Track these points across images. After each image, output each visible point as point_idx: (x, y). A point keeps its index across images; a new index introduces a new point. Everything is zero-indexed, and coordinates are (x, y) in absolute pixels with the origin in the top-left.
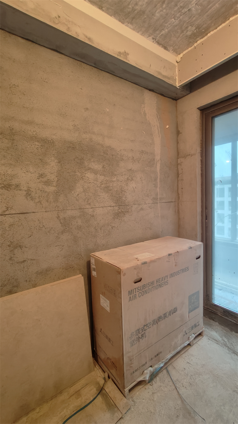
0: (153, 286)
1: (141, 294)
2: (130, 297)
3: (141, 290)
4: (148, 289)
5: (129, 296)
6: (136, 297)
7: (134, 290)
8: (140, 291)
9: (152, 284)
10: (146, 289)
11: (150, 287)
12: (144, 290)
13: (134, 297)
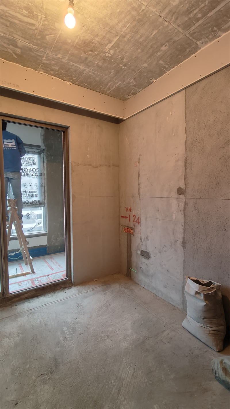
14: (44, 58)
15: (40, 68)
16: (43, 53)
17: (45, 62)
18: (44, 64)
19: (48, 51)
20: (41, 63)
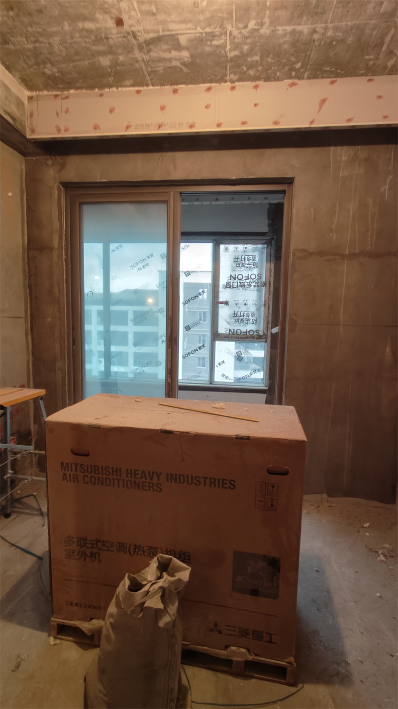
0: (119, 477)
1: (89, 479)
2: (65, 474)
3: (88, 472)
4: (106, 478)
5: (62, 470)
6: (77, 478)
7: (74, 467)
8: (86, 474)
9: (115, 473)
10: (100, 475)
11: (111, 477)
12: (96, 476)
13: (73, 477)
14: (228, 47)
15: (228, 74)
16: (223, 37)
17: (233, 54)
18: (232, 60)
19: (229, 28)
20: (228, 62)
